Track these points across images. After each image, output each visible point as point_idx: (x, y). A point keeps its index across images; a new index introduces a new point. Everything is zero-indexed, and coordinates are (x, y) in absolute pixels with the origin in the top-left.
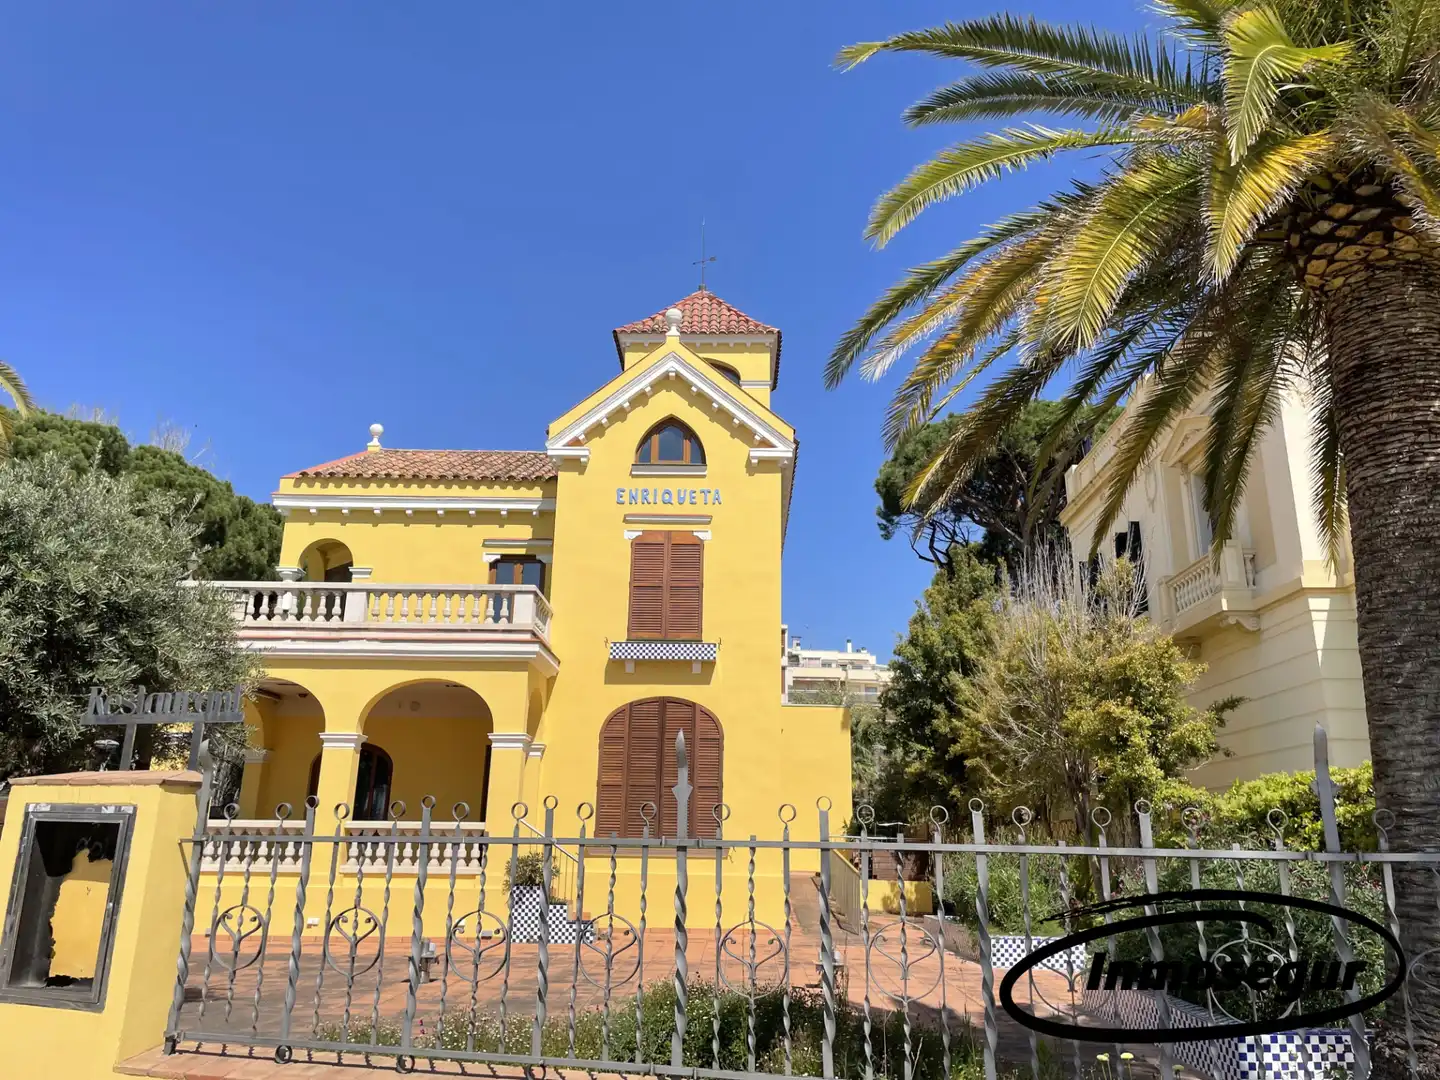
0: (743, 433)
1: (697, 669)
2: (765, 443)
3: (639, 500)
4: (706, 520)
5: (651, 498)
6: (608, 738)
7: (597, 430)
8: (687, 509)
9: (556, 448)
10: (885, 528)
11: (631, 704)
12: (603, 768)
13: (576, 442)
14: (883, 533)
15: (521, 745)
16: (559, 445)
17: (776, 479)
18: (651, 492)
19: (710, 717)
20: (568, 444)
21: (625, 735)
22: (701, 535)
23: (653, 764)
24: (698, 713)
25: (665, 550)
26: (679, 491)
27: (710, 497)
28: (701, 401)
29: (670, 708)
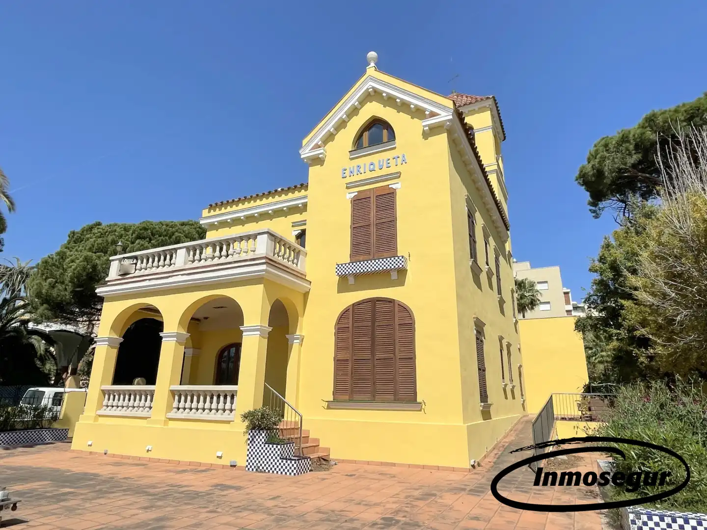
0: (419, 113)
1: (394, 275)
2: (433, 115)
3: (355, 174)
4: (398, 175)
5: (362, 170)
6: (340, 329)
7: (330, 137)
8: (385, 171)
9: (306, 153)
10: (594, 212)
11: (353, 304)
12: (338, 349)
13: (317, 146)
14: (594, 214)
15: (259, 333)
16: (307, 151)
17: (444, 137)
18: (362, 167)
19: (405, 309)
20: (313, 148)
21: (350, 325)
22: (394, 187)
23: (369, 345)
24: (397, 306)
25: (372, 201)
26: (380, 161)
27: (399, 161)
28: (390, 101)
29: (379, 305)
